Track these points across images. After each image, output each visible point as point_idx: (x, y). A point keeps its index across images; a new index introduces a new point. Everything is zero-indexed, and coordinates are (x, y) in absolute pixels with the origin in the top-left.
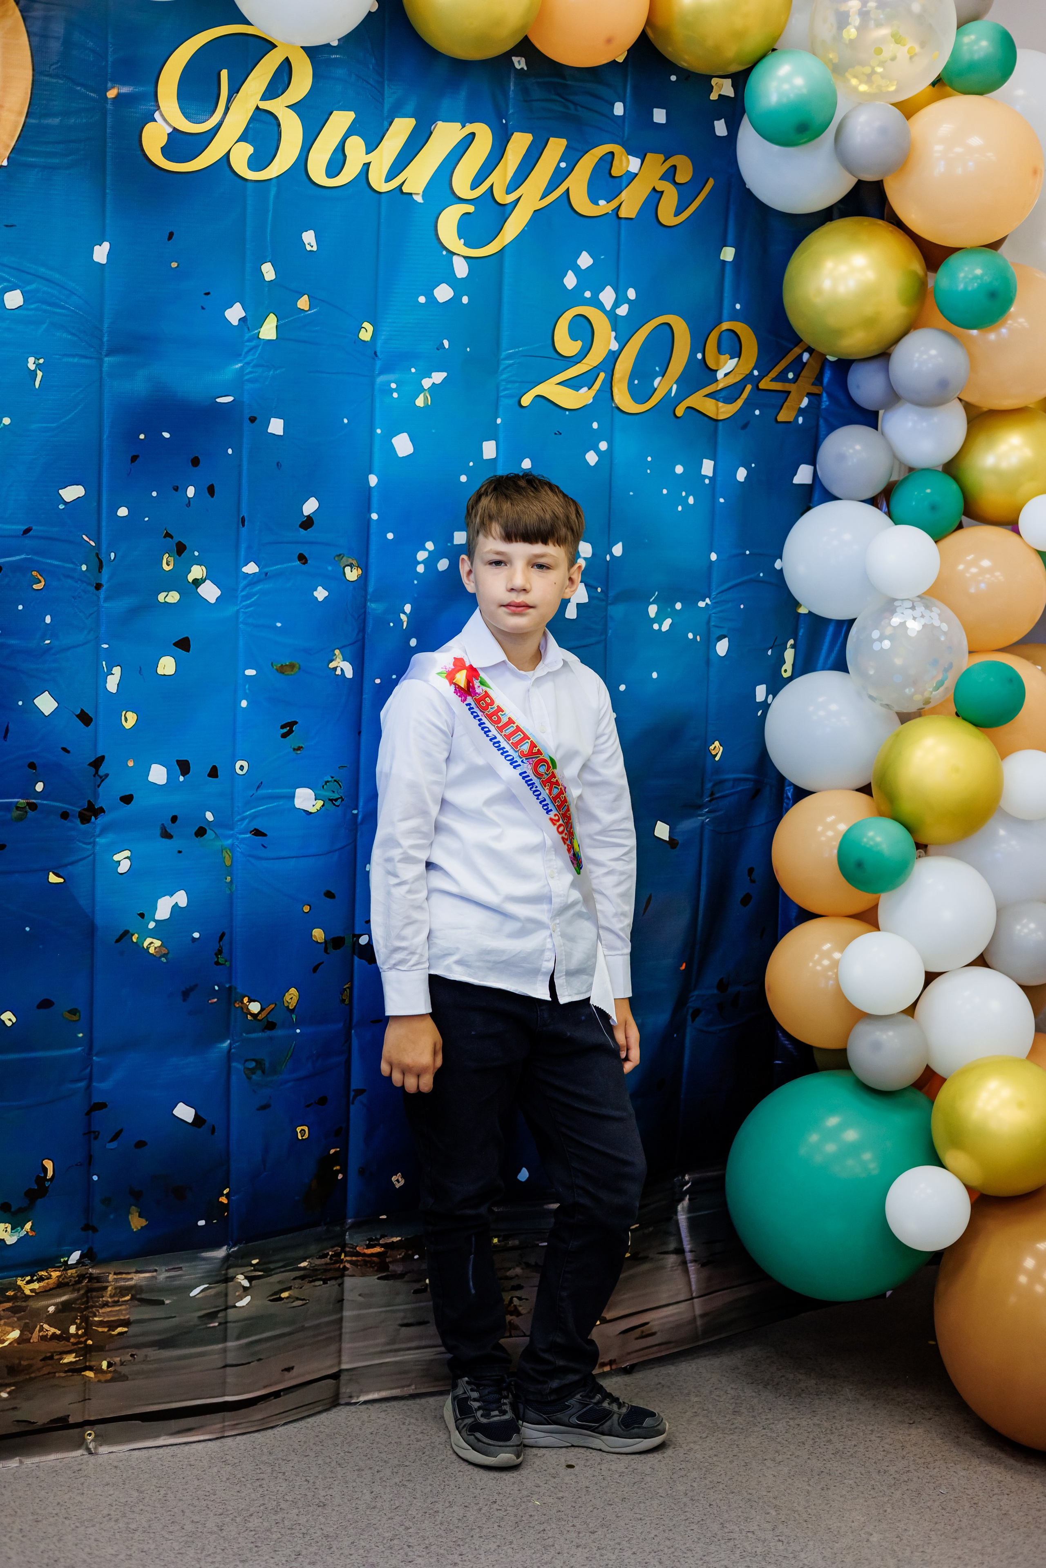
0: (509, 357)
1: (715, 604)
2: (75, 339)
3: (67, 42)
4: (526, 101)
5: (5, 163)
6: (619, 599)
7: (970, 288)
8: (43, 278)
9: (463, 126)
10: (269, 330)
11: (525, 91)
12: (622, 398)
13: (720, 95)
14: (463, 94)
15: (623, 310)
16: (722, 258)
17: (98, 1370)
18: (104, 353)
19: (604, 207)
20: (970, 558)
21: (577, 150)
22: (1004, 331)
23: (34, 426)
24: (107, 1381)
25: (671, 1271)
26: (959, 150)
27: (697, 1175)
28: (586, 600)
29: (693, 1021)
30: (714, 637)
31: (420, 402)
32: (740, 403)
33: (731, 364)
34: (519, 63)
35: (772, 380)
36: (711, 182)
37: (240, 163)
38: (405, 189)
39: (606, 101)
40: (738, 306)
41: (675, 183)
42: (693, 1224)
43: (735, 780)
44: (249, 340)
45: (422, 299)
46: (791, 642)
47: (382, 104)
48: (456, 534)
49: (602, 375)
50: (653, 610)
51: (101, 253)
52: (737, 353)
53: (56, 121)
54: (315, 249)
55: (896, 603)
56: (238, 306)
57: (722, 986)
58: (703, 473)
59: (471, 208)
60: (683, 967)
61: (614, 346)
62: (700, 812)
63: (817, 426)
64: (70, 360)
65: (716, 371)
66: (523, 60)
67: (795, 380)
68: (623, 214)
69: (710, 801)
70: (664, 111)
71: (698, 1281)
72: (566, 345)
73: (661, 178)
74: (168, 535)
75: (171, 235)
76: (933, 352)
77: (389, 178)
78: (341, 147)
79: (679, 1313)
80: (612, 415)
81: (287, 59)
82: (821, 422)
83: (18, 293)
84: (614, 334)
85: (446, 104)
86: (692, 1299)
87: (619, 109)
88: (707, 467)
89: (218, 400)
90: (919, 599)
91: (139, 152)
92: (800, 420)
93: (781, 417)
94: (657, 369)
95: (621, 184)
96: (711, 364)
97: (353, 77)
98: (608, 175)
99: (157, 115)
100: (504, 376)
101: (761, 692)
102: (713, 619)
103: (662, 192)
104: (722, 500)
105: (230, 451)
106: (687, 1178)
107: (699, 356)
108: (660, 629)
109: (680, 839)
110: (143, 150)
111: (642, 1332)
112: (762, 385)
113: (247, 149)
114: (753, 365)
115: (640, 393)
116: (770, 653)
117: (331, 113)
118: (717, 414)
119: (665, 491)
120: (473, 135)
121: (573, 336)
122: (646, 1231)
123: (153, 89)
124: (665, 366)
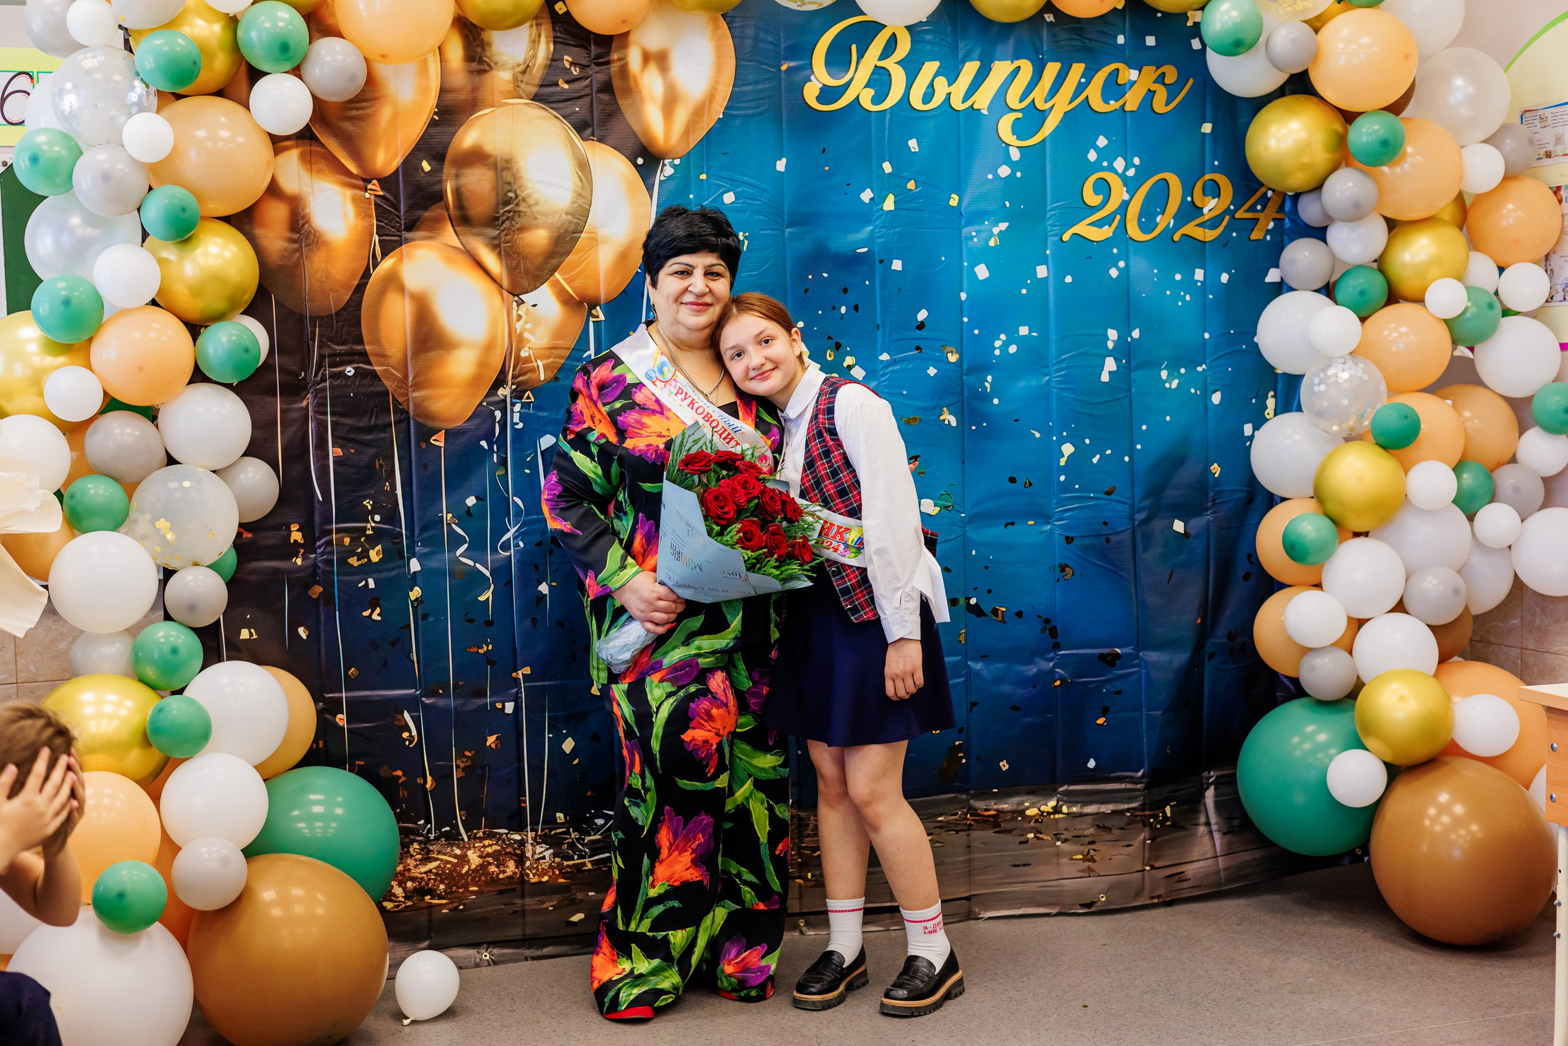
0: (1051, 210)
1: (1209, 369)
2: (767, 219)
3: (756, 39)
4: (1054, 42)
5: (721, 116)
6: (1140, 366)
7: (1370, 139)
8: (747, 184)
9: (1012, 63)
10: (889, 204)
11: (1054, 35)
12: (1134, 231)
13: (1194, 22)
14: (1011, 42)
15: (1131, 173)
16: (1202, 131)
17: (805, 879)
18: (785, 226)
19: (1113, 105)
20: (1392, 326)
21: (1092, 70)
22: (1406, 166)
23: (744, 274)
24: (811, 887)
25: (1201, 837)
26: (1354, 47)
27: (1220, 773)
28: (1115, 368)
29: (1210, 660)
30: (1209, 391)
31: (992, 243)
32: (1221, 229)
33: (1213, 203)
34: (1049, 18)
35: (1246, 211)
36: (1191, 81)
37: (866, 103)
38: (975, 107)
39: (1110, 35)
40: (1216, 163)
41: (1164, 84)
42: (1218, 805)
43: (1231, 491)
44: (877, 212)
45: (990, 176)
46: (1272, 393)
47: (957, 54)
48: (1021, 328)
49: (1118, 217)
50: (1164, 374)
51: (781, 165)
52: (1217, 194)
53: (750, 88)
54: (917, 150)
55: (1333, 360)
56: (868, 190)
57: (1231, 637)
58: (1196, 278)
59: (1020, 115)
60: (1199, 621)
61: (1126, 197)
62: (1205, 514)
63: (1282, 241)
64: (765, 232)
65: (1202, 208)
66: (1052, 16)
67: (1262, 210)
68: (1128, 108)
69: (1213, 505)
70: (1154, 37)
71: (1221, 844)
72: (1092, 198)
73: (1154, 82)
74: (830, 338)
75: (824, 150)
76: (1350, 184)
77: (965, 100)
78: (931, 85)
79: (1207, 867)
80: (1127, 243)
81: (894, 33)
82: (1286, 238)
83: (732, 193)
84: (1125, 189)
85: (999, 49)
86: (1217, 857)
87: (1121, 40)
88: (1199, 274)
89: (858, 251)
90: (1349, 357)
91: (802, 101)
92: (1268, 238)
93: (1253, 237)
94: (1158, 210)
95: (1125, 89)
96: (1198, 204)
97: (937, 40)
98: (1115, 84)
99: (812, 77)
100: (1050, 222)
101: (1248, 429)
102: (1208, 379)
103: (1155, 92)
104: (1211, 297)
105: (867, 283)
106: (1212, 773)
107: (1189, 199)
108: (1170, 387)
109: (1192, 533)
110: (804, 100)
111: (1180, 878)
112: (1237, 216)
113: (871, 92)
114: (1230, 202)
115: (1145, 228)
116: (1254, 401)
117: (923, 64)
118: (1205, 237)
119: (1168, 293)
120: (1019, 68)
121: (1096, 191)
122: (1182, 808)
123: (809, 62)
124: (1164, 208)
